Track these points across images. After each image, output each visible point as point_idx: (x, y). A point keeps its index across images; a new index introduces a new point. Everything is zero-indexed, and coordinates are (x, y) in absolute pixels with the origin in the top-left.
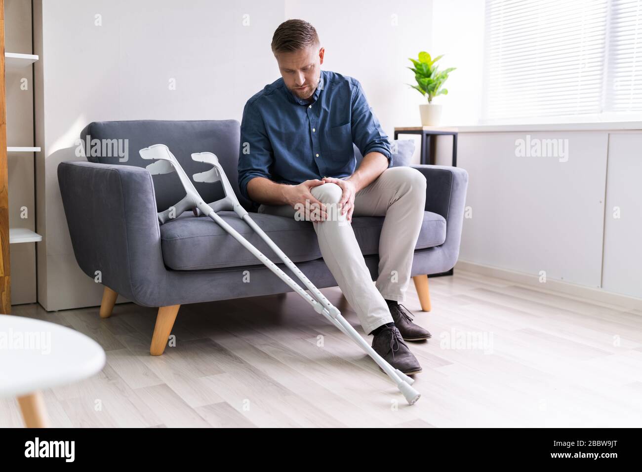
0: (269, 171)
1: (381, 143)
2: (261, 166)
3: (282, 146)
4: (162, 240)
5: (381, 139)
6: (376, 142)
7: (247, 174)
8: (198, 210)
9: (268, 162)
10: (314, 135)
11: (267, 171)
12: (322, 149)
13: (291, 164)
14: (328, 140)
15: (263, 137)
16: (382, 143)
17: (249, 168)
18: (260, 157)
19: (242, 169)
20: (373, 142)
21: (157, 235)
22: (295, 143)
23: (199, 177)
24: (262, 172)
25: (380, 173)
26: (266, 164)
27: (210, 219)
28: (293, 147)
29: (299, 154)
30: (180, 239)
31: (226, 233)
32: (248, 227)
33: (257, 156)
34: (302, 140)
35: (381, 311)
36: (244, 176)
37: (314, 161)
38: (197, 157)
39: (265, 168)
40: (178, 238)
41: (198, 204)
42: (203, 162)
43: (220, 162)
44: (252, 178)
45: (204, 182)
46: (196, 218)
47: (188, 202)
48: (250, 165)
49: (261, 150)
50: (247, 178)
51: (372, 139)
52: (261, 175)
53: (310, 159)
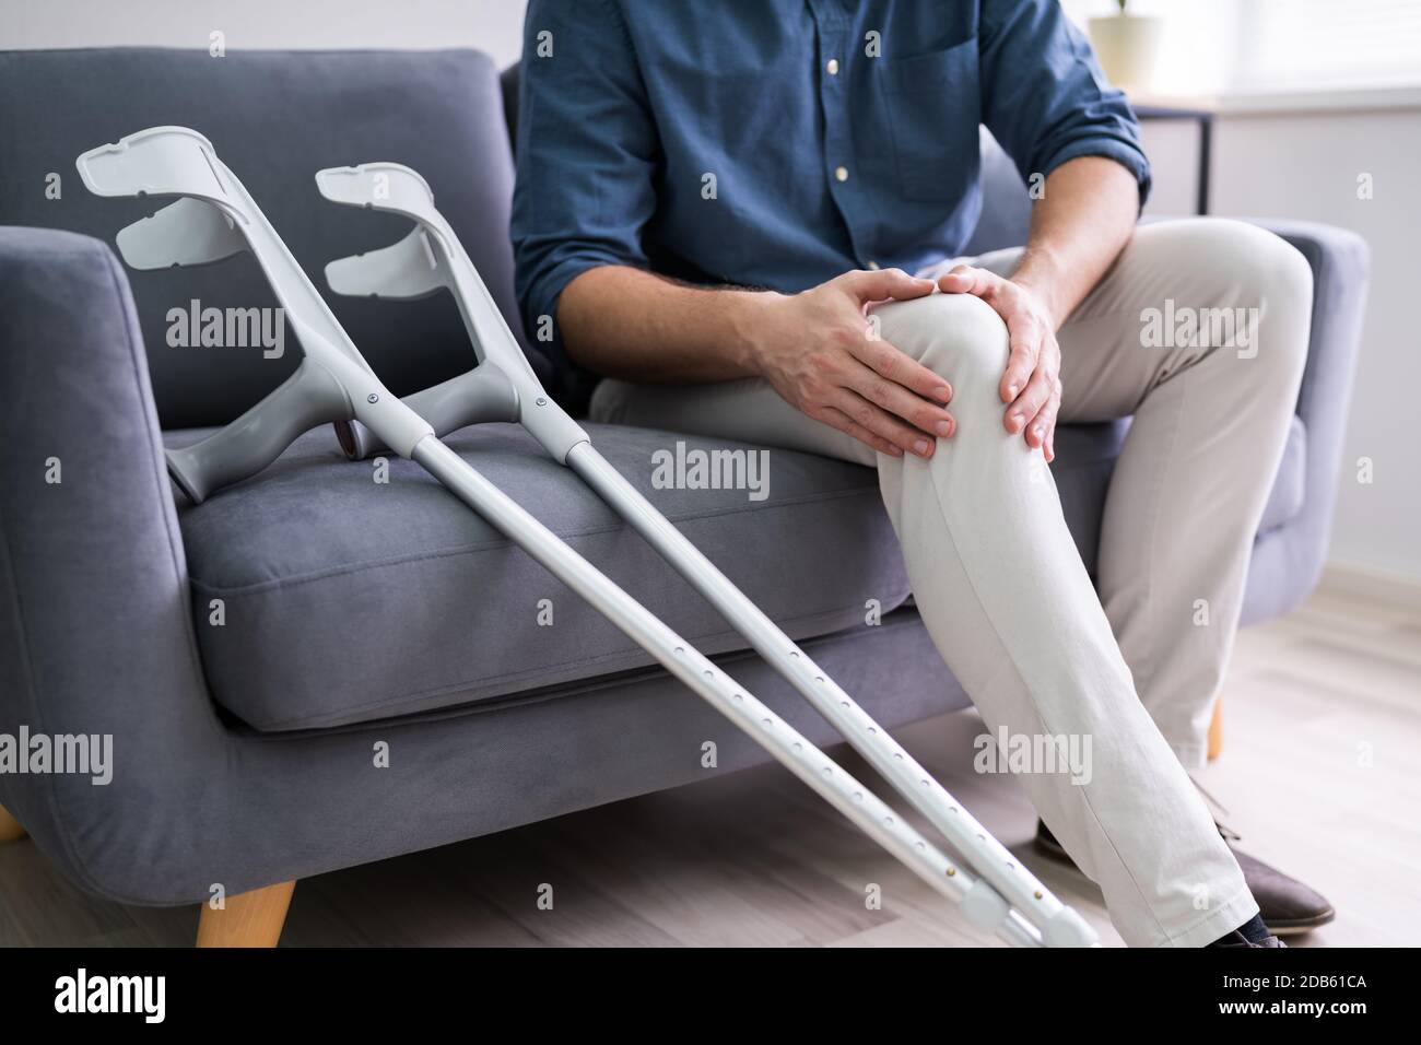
0: (644, 245)
1: (1109, 121)
2: (611, 224)
3: (705, 133)
4: (196, 597)
5: (1105, 101)
6: (1089, 114)
7: (556, 256)
8: (359, 430)
9: (642, 202)
10: (831, 89)
11: (635, 245)
12: (862, 142)
13: (742, 210)
14: (887, 109)
15: (622, 100)
16: (1115, 120)
17: (564, 233)
18: (608, 185)
19: (531, 238)
20: (1073, 116)
21: (171, 568)
22: (759, 121)
23: (355, 275)
24: (617, 251)
25: (1120, 244)
26: (631, 215)
27: (417, 471)
28: (750, 138)
29: (772, 170)
30: (284, 585)
31: (499, 538)
32: (595, 504)
33: (596, 180)
34: (788, 107)
35: (1209, 868)
36: (542, 266)
37: (829, 199)
38: (336, 185)
39: (628, 233)
40: (275, 581)
41: (361, 404)
42: (369, 207)
43: (440, 205)
44: (577, 272)
45: (374, 297)
46: (353, 468)
47: (310, 396)
48: (565, 220)
49: (615, 158)
50: (555, 272)
51: (1069, 99)
52: (609, 257)
53: (816, 191)
